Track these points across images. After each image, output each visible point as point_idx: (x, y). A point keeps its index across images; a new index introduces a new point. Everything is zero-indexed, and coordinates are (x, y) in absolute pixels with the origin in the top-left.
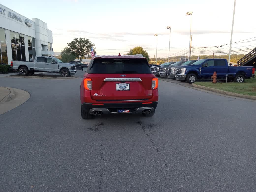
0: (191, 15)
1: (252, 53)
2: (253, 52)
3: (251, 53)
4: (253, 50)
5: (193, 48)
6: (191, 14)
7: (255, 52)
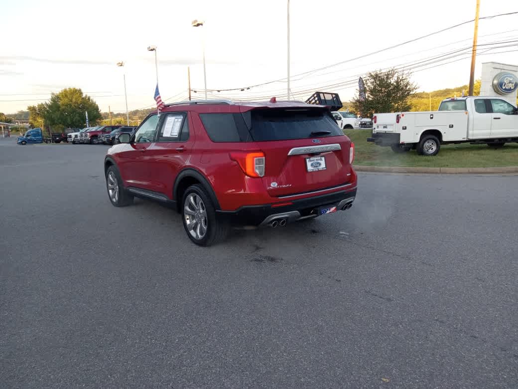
0: (201, 26)
1: (312, 100)
2: (313, 97)
3: (310, 100)
4: (314, 95)
5: (195, 92)
6: (202, 24)
7: (316, 99)
